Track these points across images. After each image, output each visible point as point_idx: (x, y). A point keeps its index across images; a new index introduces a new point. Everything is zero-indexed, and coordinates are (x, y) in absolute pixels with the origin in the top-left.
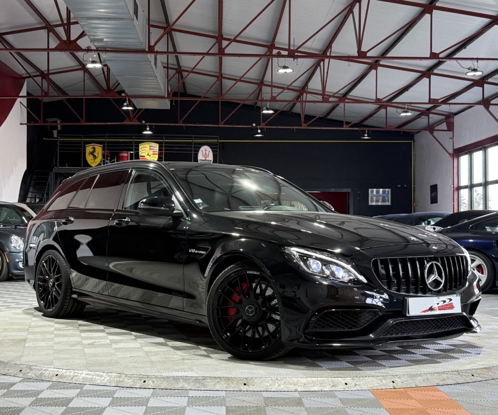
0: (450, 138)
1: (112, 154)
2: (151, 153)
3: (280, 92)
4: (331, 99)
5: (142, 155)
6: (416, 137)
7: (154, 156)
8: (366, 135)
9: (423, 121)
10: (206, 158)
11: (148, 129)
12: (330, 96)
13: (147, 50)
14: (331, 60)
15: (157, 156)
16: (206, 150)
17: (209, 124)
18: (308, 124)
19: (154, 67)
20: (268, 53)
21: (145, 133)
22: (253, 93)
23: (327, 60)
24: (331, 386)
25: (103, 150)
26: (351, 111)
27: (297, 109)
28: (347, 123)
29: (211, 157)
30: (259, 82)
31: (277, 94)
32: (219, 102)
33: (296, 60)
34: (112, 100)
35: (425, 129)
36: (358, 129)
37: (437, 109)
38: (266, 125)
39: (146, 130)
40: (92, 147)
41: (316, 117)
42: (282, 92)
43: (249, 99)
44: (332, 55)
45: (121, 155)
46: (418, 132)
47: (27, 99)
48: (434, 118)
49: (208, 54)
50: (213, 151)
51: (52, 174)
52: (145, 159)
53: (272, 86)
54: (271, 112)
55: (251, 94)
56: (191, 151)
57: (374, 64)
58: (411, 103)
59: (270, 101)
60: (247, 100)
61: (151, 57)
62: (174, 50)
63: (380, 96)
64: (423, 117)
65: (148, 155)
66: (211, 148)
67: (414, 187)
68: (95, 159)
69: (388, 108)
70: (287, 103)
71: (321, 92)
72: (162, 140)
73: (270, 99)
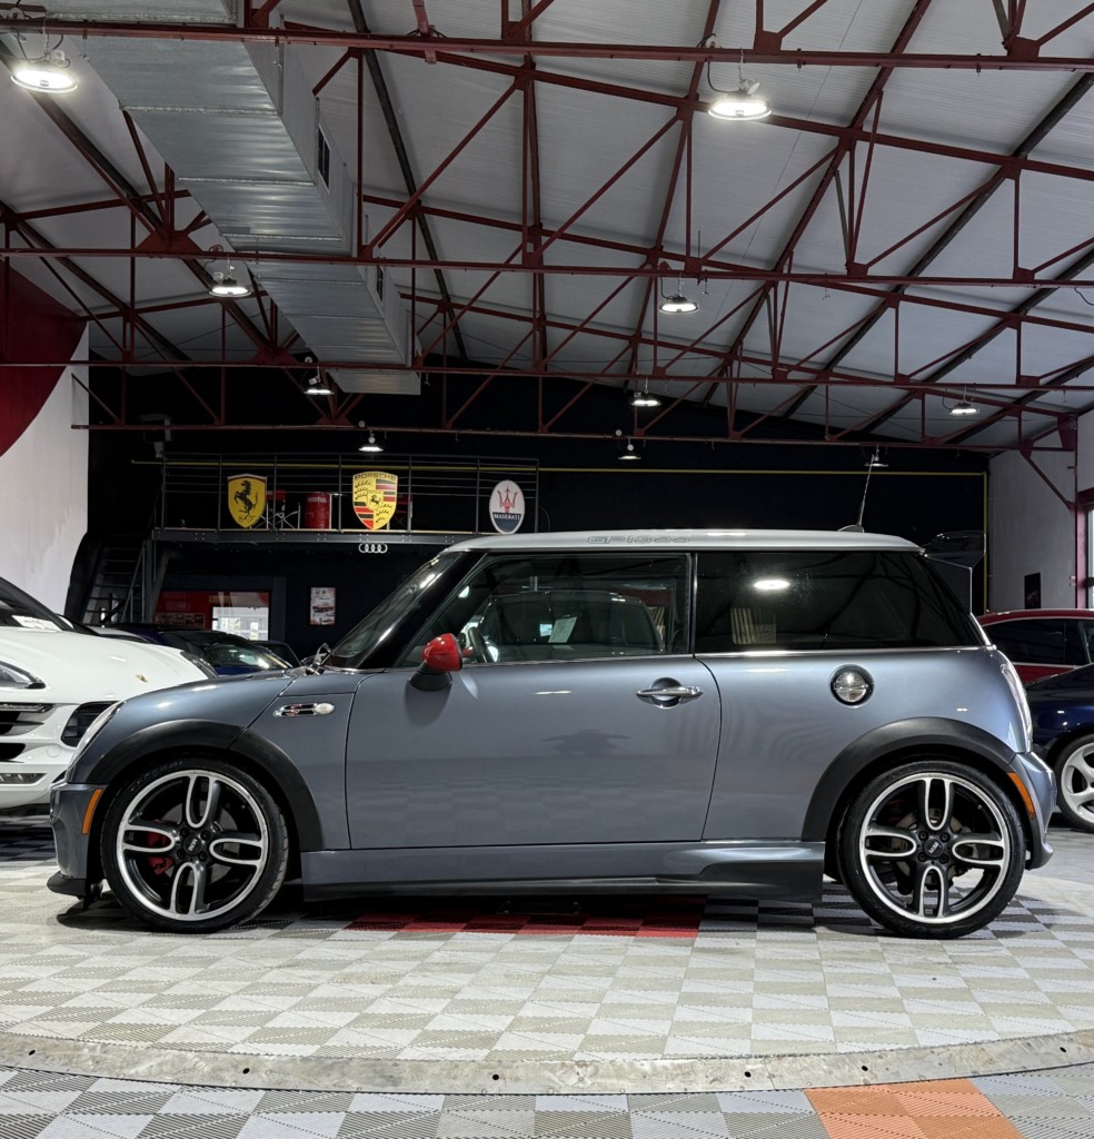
0: (1069, 468)
1: (291, 497)
2: (380, 496)
3: (673, 357)
4: (793, 375)
5: (360, 500)
6: (994, 463)
7: (387, 503)
8: (877, 459)
9: (1007, 428)
10: (507, 508)
11: (372, 440)
12: (791, 368)
13: (355, 255)
14: (791, 283)
15: (394, 504)
16: (508, 490)
17: (515, 430)
18: (743, 431)
19: (375, 296)
20: (648, 267)
21: (365, 449)
22: (616, 360)
23: (782, 285)
24: (711, 1078)
25: (269, 488)
26: (844, 404)
27: (719, 397)
28: (834, 430)
29: (519, 508)
30: (630, 334)
31: (667, 362)
32: (538, 378)
33: (703, 282)
34: (288, 373)
35: (1011, 447)
36: (857, 444)
37: (1040, 399)
38: (647, 433)
39: (369, 444)
40: (242, 481)
41: (762, 415)
42: (678, 358)
43: (607, 372)
44: (793, 272)
45: (311, 500)
46: (998, 453)
47: (90, 368)
48: (1031, 420)
49: (507, 266)
50: (525, 494)
51: (148, 543)
52: (367, 510)
53: (656, 343)
54: (653, 403)
55: (613, 362)
56: (474, 491)
57: (892, 295)
58: (975, 385)
59: (650, 377)
60: (603, 374)
61: (368, 272)
62: (431, 257)
63: (905, 370)
64: (1007, 418)
65: (373, 500)
66: (521, 486)
67: (988, 579)
68: (250, 509)
69: (927, 397)
70: (694, 383)
71: (769, 359)
72: (406, 468)
73: (651, 373)
